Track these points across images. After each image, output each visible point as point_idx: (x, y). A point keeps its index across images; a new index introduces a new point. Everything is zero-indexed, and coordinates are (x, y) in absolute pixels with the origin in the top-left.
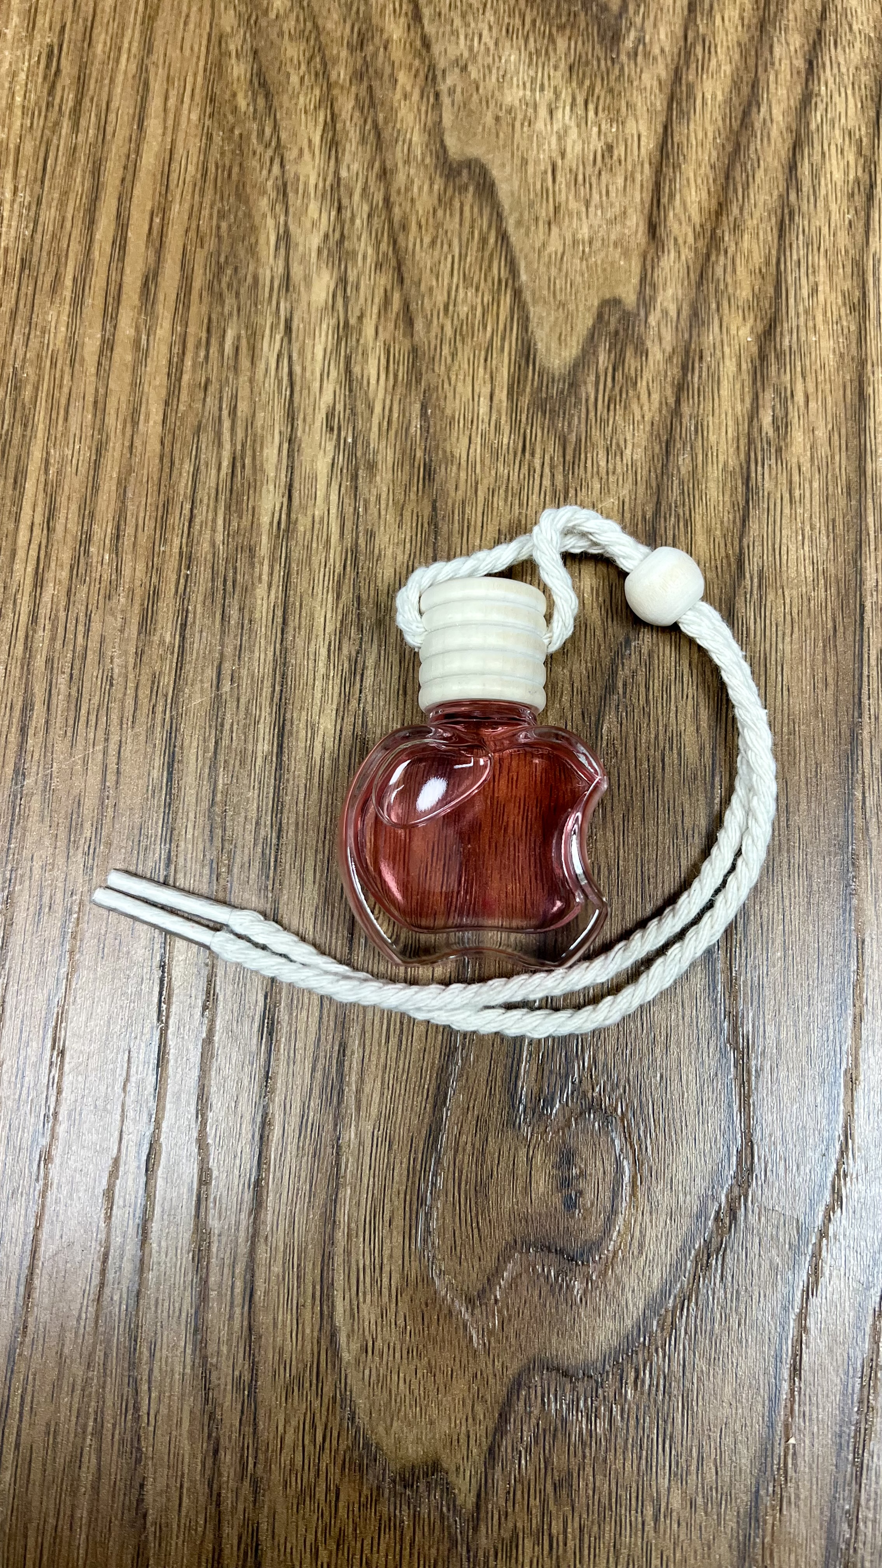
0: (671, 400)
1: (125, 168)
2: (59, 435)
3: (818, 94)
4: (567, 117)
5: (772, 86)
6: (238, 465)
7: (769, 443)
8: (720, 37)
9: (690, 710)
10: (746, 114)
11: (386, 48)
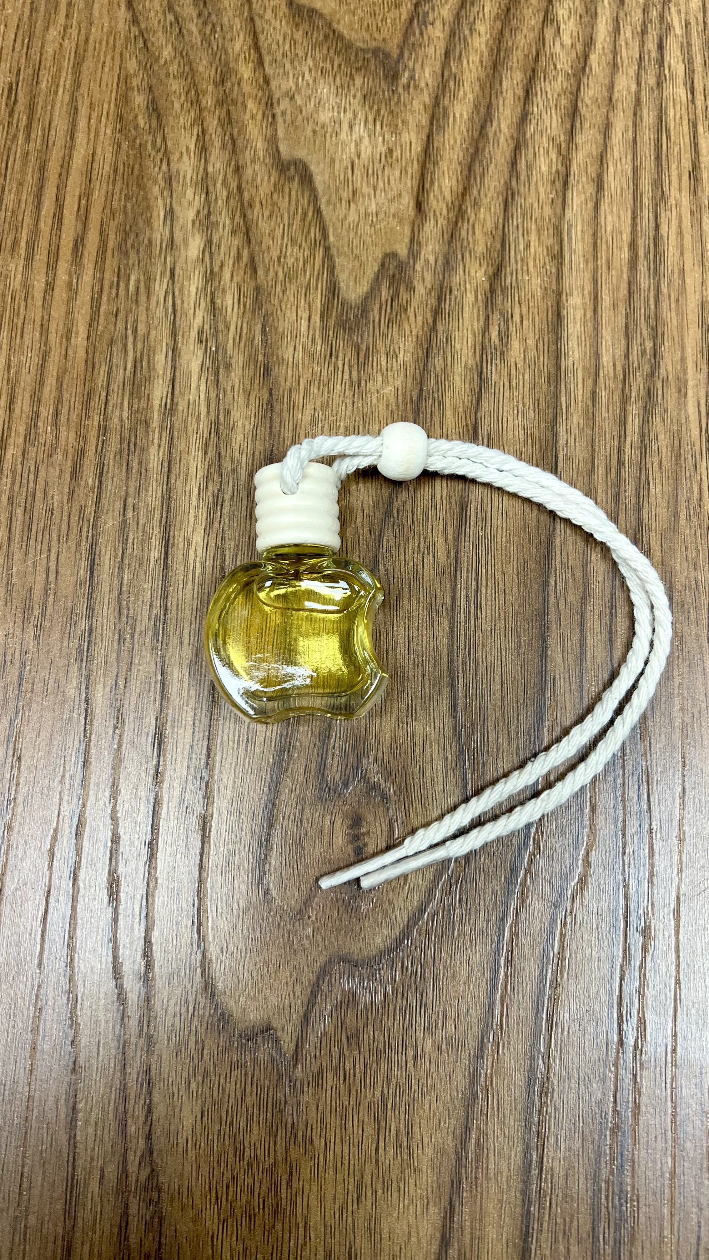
0: (430, 321)
1: (62, 166)
2: (17, 347)
3: (532, 114)
4: (362, 131)
5: (501, 108)
6: (138, 365)
7: (496, 349)
8: (466, 74)
9: (441, 527)
10: (483, 127)
11: (239, 84)
